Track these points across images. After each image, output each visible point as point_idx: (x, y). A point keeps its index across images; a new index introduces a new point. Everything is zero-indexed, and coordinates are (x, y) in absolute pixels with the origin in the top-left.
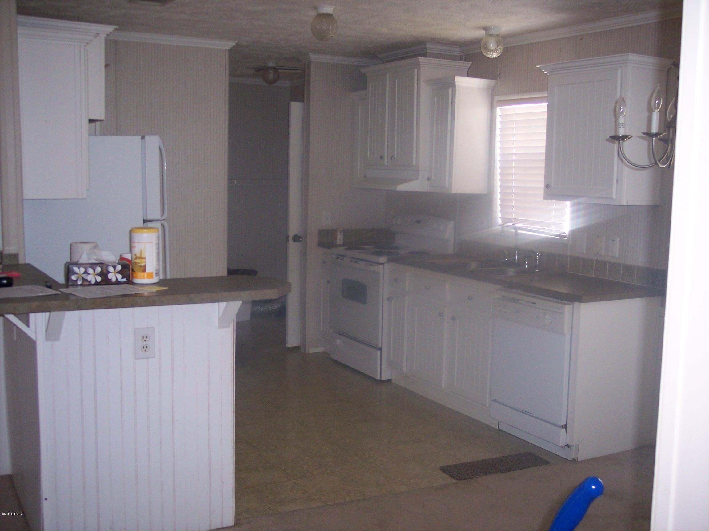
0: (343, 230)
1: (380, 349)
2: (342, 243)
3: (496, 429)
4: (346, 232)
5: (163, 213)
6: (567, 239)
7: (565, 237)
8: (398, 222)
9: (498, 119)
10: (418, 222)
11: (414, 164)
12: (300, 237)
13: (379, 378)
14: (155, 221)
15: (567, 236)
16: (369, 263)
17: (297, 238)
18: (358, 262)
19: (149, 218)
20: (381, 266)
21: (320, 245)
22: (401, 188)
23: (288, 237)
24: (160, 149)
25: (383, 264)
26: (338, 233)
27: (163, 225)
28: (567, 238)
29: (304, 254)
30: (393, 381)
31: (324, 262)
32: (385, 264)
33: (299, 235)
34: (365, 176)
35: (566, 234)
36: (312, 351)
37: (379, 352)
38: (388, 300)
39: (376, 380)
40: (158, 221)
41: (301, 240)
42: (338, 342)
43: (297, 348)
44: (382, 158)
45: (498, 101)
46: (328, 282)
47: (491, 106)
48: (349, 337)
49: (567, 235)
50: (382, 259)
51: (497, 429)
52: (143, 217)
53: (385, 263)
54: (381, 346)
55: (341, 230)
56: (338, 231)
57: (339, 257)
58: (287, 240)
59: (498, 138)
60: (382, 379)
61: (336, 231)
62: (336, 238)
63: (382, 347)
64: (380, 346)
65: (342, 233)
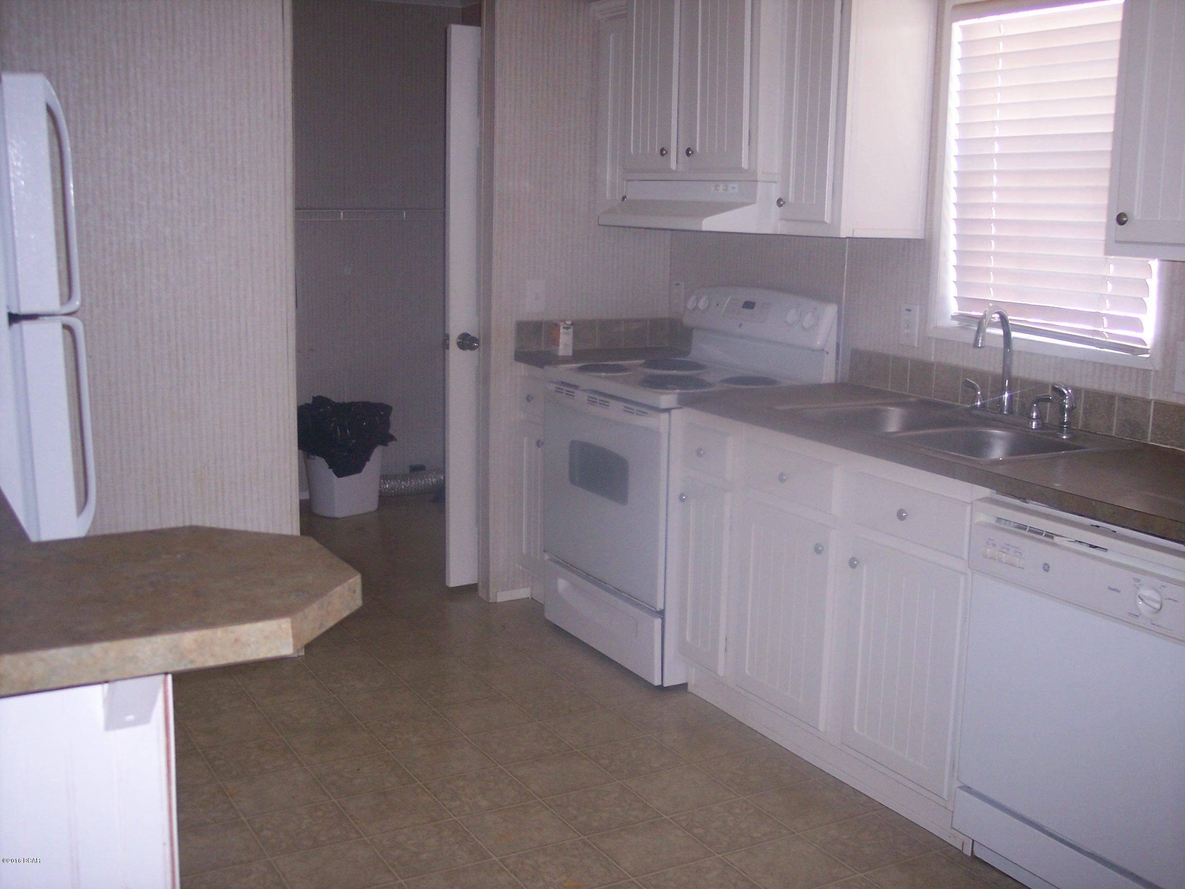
0: (572, 324)
1: (661, 614)
2: (570, 353)
3: (966, 856)
4: (579, 328)
5: (68, 293)
6: (1147, 358)
7: (1145, 351)
8: (702, 304)
9: (956, 52)
10: (749, 305)
11: (745, 165)
12: (474, 340)
13: (657, 682)
14: (46, 318)
15: (1148, 349)
16: (636, 408)
17: (466, 342)
18: (607, 404)
19: (25, 309)
20: (664, 416)
21: (521, 356)
22: (712, 224)
23: (446, 337)
24: (50, 110)
25: (668, 410)
26: (562, 330)
27: (67, 328)
28: (1147, 356)
29: (484, 378)
30: (691, 688)
31: (529, 398)
32: (673, 412)
33: (474, 334)
34: (624, 198)
35: (1146, 345)
36: (503, 597)
37: (658, 622)
38: (682, 500)
39: (648, 685)
40: (56, 317)
41: (477, 347)
42: (562, 584)
43: (471, 589)
44: (663, 152)
45: (956, 7)
46: (539, 444)
47: (937, 22)
48: (587, 576)
49: (1148, 347)
50: (667, 399)
51: (970, 855)
52: (8, 307)
53: (674, 408)
54: (662, 608)
55: (569, 323)
56: (562, 325)
57: (562, 387)
58: (445, 345)
59: (954, 101)
60: (665, 685)
61: (557, 326)
62: (556, 342)
63: (664, 609)
64: (660, 606)
65: (571, 331)
